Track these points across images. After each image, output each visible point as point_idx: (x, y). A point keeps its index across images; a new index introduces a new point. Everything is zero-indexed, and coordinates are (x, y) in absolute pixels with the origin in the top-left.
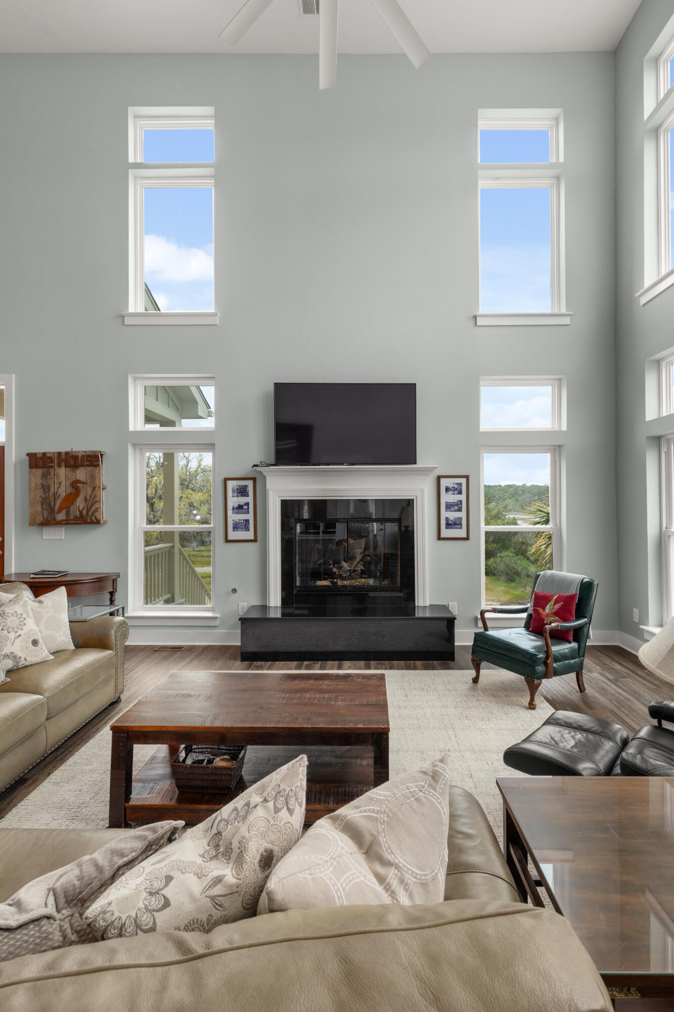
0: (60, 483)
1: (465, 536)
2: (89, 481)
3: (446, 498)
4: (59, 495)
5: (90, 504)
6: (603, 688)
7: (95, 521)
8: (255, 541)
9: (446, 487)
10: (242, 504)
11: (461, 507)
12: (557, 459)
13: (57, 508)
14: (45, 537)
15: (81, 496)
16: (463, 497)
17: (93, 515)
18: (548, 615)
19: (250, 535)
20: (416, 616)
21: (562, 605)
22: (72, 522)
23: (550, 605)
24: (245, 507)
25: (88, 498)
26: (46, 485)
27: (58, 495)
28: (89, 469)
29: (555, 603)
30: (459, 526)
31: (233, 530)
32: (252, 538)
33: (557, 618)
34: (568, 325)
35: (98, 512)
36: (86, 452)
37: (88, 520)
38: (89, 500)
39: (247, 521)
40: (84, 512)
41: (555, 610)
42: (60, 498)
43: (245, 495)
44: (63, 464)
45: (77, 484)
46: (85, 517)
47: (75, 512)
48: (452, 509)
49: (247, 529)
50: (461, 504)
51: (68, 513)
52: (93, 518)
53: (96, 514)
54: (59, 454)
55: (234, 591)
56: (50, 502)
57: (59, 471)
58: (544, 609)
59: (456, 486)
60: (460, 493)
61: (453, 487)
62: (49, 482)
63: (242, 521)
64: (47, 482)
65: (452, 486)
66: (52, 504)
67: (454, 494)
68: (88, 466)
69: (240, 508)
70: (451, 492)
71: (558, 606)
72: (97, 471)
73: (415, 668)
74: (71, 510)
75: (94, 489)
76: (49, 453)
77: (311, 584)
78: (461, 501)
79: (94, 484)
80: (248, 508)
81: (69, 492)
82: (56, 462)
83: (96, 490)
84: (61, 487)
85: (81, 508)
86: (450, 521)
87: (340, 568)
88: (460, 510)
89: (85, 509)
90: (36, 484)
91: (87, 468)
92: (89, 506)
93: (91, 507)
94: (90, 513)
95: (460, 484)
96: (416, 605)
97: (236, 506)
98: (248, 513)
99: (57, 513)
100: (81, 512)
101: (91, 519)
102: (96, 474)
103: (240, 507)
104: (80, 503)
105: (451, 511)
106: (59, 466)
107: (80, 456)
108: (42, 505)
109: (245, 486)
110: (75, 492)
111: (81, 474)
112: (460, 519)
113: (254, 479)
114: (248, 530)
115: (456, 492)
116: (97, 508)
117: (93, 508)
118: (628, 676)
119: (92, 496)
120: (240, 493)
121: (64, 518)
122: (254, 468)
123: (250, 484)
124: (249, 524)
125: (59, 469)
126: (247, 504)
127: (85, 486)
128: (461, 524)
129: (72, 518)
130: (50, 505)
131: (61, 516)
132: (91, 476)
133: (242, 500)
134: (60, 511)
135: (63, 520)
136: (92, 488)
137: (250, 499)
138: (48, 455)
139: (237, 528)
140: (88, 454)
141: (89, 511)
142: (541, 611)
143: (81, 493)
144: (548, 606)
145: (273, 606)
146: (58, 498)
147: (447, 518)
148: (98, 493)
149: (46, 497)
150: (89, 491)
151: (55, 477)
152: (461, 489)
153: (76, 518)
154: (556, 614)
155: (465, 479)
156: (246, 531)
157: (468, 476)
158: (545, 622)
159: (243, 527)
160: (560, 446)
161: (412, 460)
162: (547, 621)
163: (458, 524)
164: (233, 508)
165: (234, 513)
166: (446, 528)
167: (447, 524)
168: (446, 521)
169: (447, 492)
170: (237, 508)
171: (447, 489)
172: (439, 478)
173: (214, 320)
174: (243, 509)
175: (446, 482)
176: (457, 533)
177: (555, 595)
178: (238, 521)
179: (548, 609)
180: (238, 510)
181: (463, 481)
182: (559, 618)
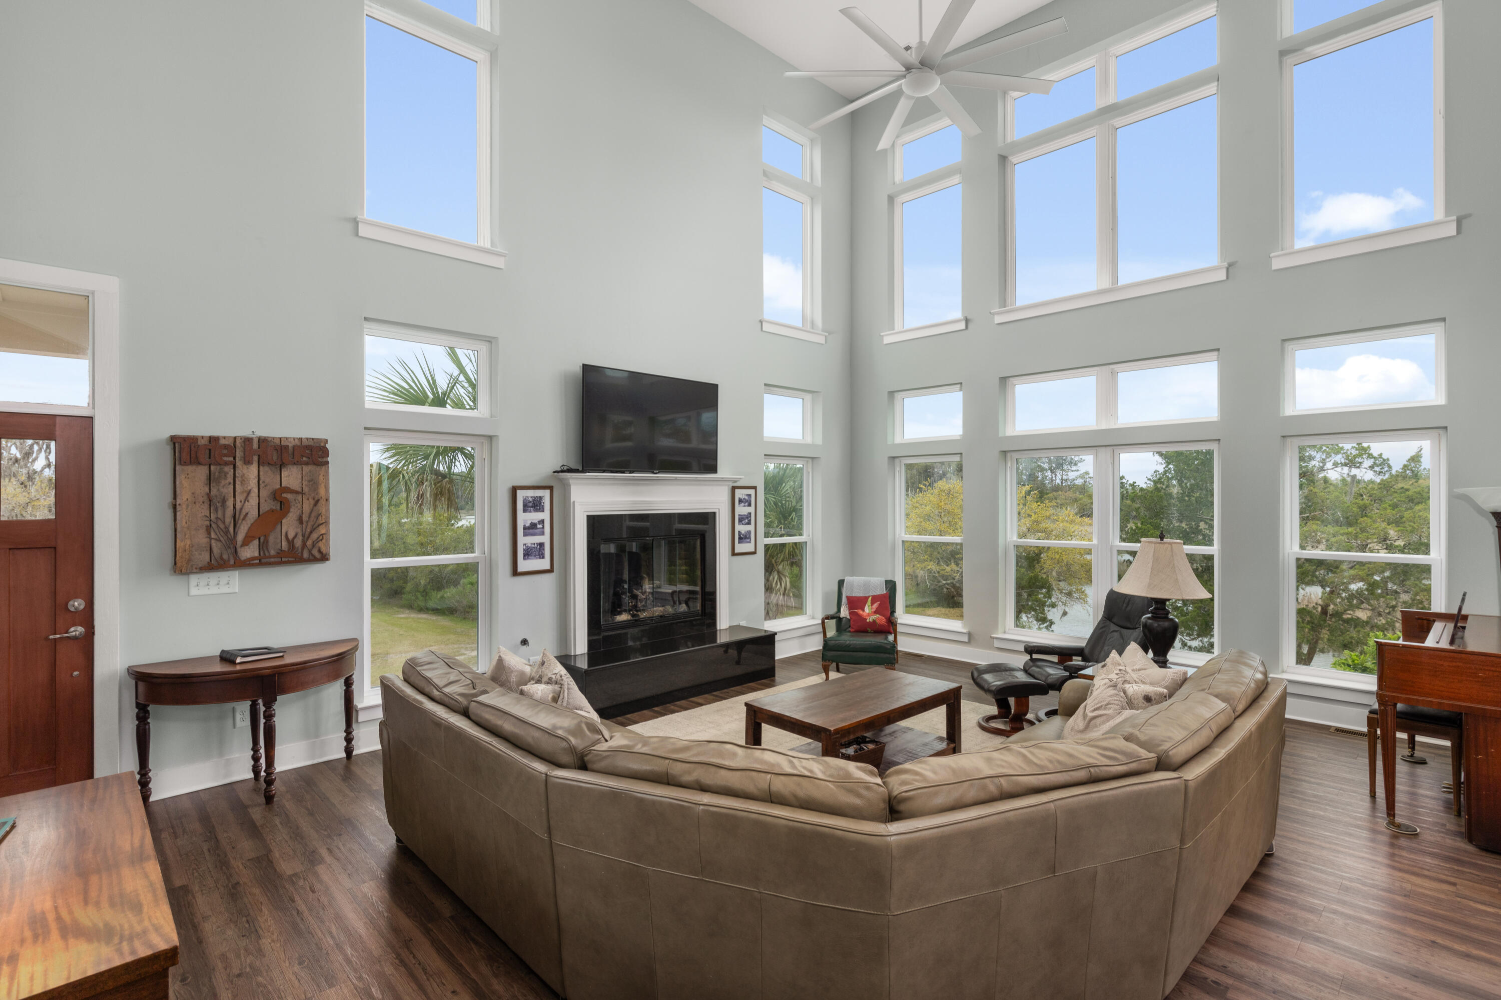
0: (249, 493)
2: (306, 489)
3: (741, 510)
4: (247, 514)
5: (308, 530)
7: (318, 555)
8: (551, 570)
9: (739, 498)
10: (535, 521)
11: (750, 520)
12: (810, 470)
13: (240, 537)
14: (194, 591)
15: (290, 514)
16: (752, 509)
17: (313, 545)
18: (869, 615)
19: (545, 564)
20: (718, 642)
21: (880, 604)
22: (272, 560)
23: (868, 606)
24: (540, 526)
25: (305, 518)
26: (216, 496)
27: (244, 513)
28: (306, 469)
29: (871, 603)
30: (748, 540)
31: (524, 559)
32: (548, 567)
34: (823, 344)
35: (324, 541)
36: (301, 439)
37: (306, 555)
38: (307, 522)
39: (541, 545)
40: (298, 543)
41: (874, 610)
42: (247, 518)
43: (540, 509)
44: (256, 458)
45: (284, 495)
46: (300, 550)
47: (277, 542)
48: (743, 522)
49: (542, 556)
50: (750, 516)
51: (263, 546)
52: (315, 552)
53: (321, 544)
54: (247, 441)
55: (525, 642)
56: (227, 528)
57: (245, 471)
58: (863, 610)
59: (746, 498)
60: (750, 505)
61: (744, 499)
62: (224, 491)
63: (536, 546)
64: (218, 490)
65: (744, 497)
66: (231, 529)
67: (745, 506)
68: (307, 464)
69: (531, 529)
70: (743, 504)
71: (876, 605)
72: (322, 473)
74: (271, 539)
75: (317, 502)
76: (224, 438)
78: (750, 513)
79: (317, 494)
80: (543, 528)
81: (265, 508)
82: (239, 454)
83: (319, 504)
84: (251, 500)
85: (291, 537)
86: (741, 535)
88: (749, 523)
89: (300, 537)
90: (193, 493)
91: (304, 467)
92: (307, 533)
93: (311, 532)
94: (309, 543)
95: (749, 495)
96: (718, 628)
97: (528, 525)
98: (543, 533)
99: (242, 546)
100: (291, 543)
101: (310, 552)
102: (321, 478)
103: (533, 526)
104: (289, 526)
105: (743, 524)
106: (247, 462)
107: (290, 445)
108: (209, 533)
109: (540, 497)
110: (278, 508)
111: (291, 477)
112: (749, 532)
113: (551, 488)
114: (543, 558)
115: (747, 504)
116: (322, 535)
117: (314, 536)
119: (313, 514)
120: (532, 507)
121: (256, 554)
122: (556, 474)
123: (546, 494)
124: (544, 550)
125: (245, 467)
126: (542, 522)
127: (299, 497)
128: (750, 538)
129: (273, 553)
130: (227, 532)
131: (249, 552)
132: (309, 481)
133: (534, 517)
134: (246, 543)
135: (254, 558)
136: (313, 502)
137: (545, 516)
138: (222, 442)
139: (528, 555)
140: (305, 443)
141: (307, 540)
142: (861, 612)
143: (291, 510)
144: (866, 607)
145: (578, 654)
146: (243, 519)
147: (739, 532)
148: (324, 510)
149: (217, 518)
150: (307, 507)
151: (238, 482)
152: (750, 501)
153: (281, 553)
154: (876, 612)
155: (754, 490)
156: (540, 558)
157: (756, 487)
158: (868, 621)
159: (537, 553)
160: (813, 458)
161: (713, 469)
162: (870, 619)
163: (748, 538)
164: (525, 528)
165: (525, 535)
166: (739, 543)
167: (740, 538)
168: (739, 535)
169: (739, 503)
170: (529, 528)
171: (740, 501)
172: (734, 489)
173: (499, 262)
174: (537, 528)
175: (739, 494)
176: (748, 547)
177: (869, 597)
178: (530, 545)
179: (867, 610)
180: (531, 531)
181: (752, 492)
182: (880, 615)
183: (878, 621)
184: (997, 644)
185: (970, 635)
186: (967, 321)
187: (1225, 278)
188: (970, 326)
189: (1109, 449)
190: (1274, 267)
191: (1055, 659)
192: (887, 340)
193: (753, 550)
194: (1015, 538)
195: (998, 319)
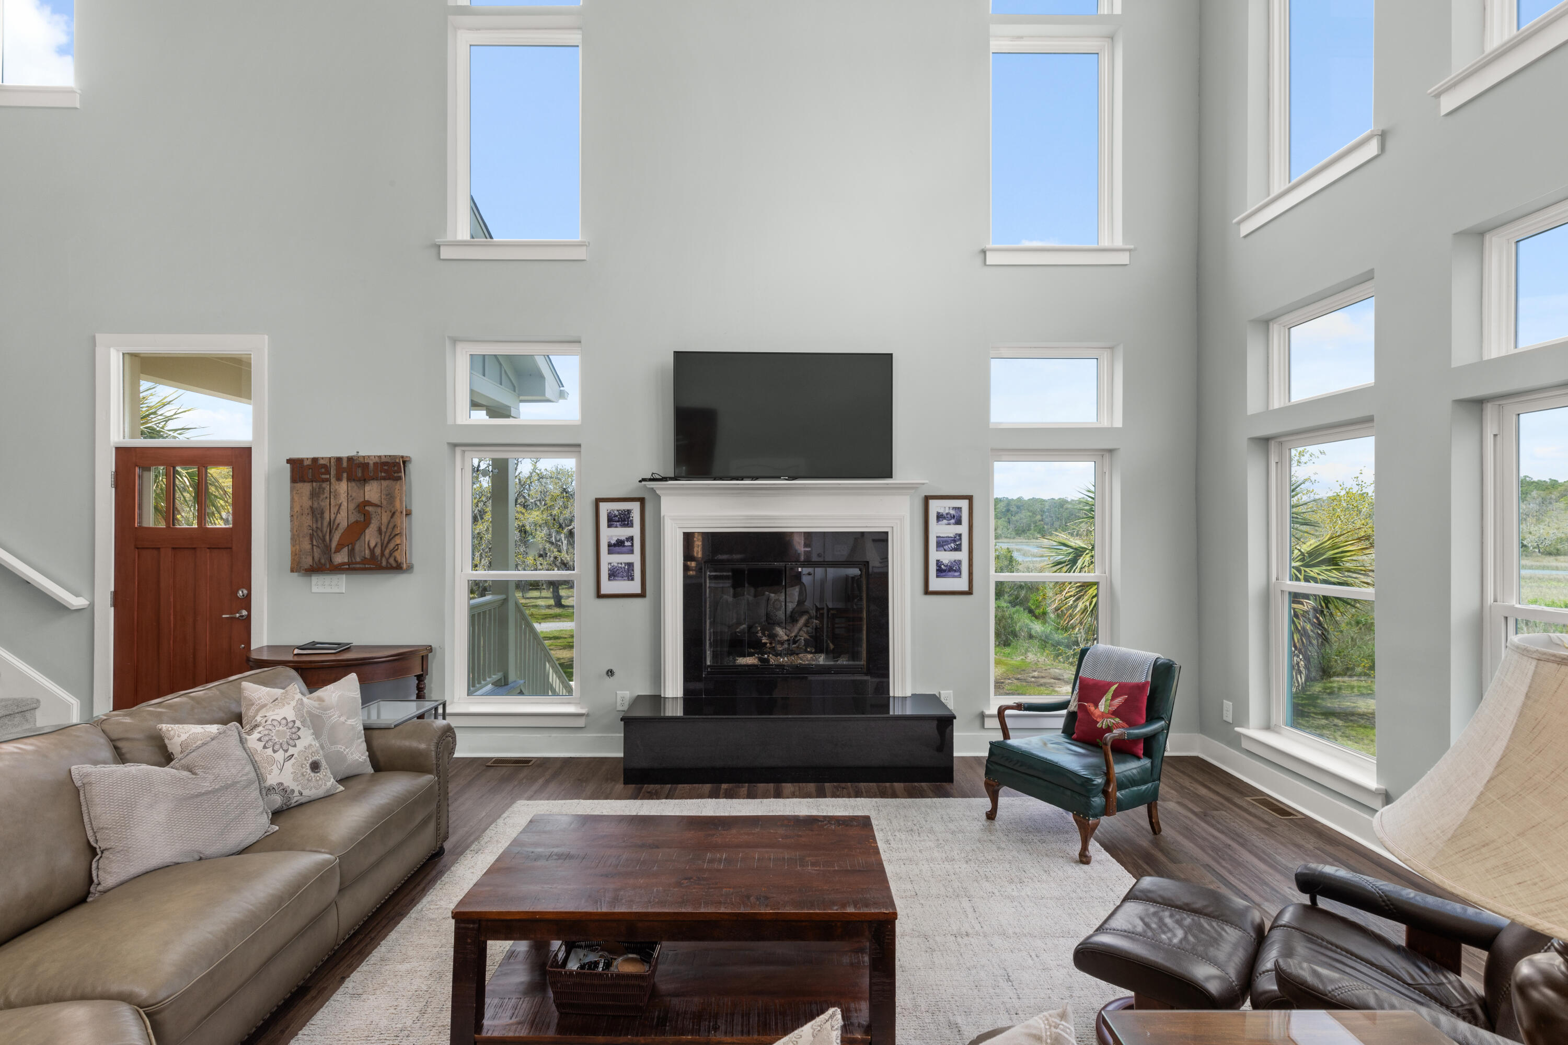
0: (340, 506)
1: (966, 588)
2: (384, 503)
3: (939, 530)
4: (339, 524)
5: (386, 539)
6: (1187, 828)
7: (394, 565)
8: (642, 595)
9: (938, 513)
10: (623, 538)
11: (960, 544)
12: (1107, 470)
13: (334, 545)
14: (315, 589)
15: (372, 525)
16: (963, 529)
17: (391, 555)
18: (1103, 716)
19: (634, 587)
20: (891, 713)
21: (1126, 700)
22: (358, 566)
24: (627, 544)
25: (384, 529)
26: (317, 509)
27: (336, 524)
28: (385, 483)
29: (1114, 696)
30: (957, 574)
31: (609, 580)
32: (638, 590)
33: (1117, 720)
34: (1126, 265)
35: (399, 551)
36: (380, 457)
37: (384, 563)
38: (386, 533)
39: (630, 565)
40: (378, 551)
41: (1114, 708)
42: (339, 529)
43: (628, 524)
44: (345, 475)
45: (367, 508)
46: (379, 558)
47: (362, 551)
48: (946, 547)
49: (631, 578)
50: (960, 539)
51: (351, 553)
52: (392, 561)
53: (397, 554)
54: (339, 460)
55: (610, 673)
56: (324, 536)
57: (337, 487)
59: (952, 512)
60: (959, 522)
61: (947, 514)
62: (322, 504)
63: (623, 565)
64: (318, 503)
65: (947, 511)
66: (327, 538)
67: (949, 524)
68: (384, 479)
69: (618, 546)
70: (945, 521)
71: (1119, 701)
72: (397, 487)
73: (894, 795)
74: (357, 547)
75: (393, 514)
76: (323, 458)
77: (728, 661)
78: (960, 535)
79: (393, 507)
80: (632, 545)
81: (352, 520)
82: (333, 472)
83: (395, 516)
84: (341, 513)
85: (372, 544)
86: (942, 566)
87: (772, 637)
88: (958, 548)
89: (379, 546)
90: (301, 506)
91: (382, 481)
92: (385, 542)
93: (388, 542)
94: (387, 552)
95: (959, 509)
96: (891, 694)
97: (613, 542)
98: (632, 552)
99: (335, 553)
100: (372, 551)
101: (388, 562)
102: (397, 491)
103: (620, 543)
104: (371, 537)
105: (945, 550)
106: (339, 479)
107: (371, 463)
108: (312, 541)
109: (628, 510)
110: (362, 519)
111: (372, 492)
112: (959, 563)
113: (642, 501)
114: (633, 579)
115: (953, 521)
116: (398, 545)
117: (391, 546)
118: (1221, 807)
119: (391, 526)
120: (618, 521)
121: (346, 560)
122: (643, 483)
123: (635, 507)
124: (633, 570)
125: (337, 483)
126: (631, 539)
127: (379, 510)
128: (959, 570)
129: (358, 559)
130: (324, 540)
131: (341, 558)
132: (387, 495)
133: (620, 533)
134: (338, 550)
135: (344, 564)
136: (390, 514)
137: (635, 531)
138: (321, 462)
139: (615, 576)
140: (383, 460)
141: (385, 549)
142: (1092, 708)
143: (373, 522)
145: (670, 696)
146: (336, 529)
147: (938, 561)
148: (399, 522)
149: (317, 528)
150: (385, 519)
151: (332, 497)
152: (960, 516)
153: (364, 560)
155: (967, 501)
156: (629, 580)
157: (972, 496)
159: (625, 574)
160: (1111, 451)
161: (886, 472)
163: (955, 571)
164: (610, 545)
165: (610, 552)
166: (938, 576)
167: (940, 570)
168: (938, 565)
169: (938, 521)
170: (615, 545)
171: (940, 517)
172: (927, 499)
173: (580, 254)
174: (624, 546)
175: (938, 506)
176: (957, 584)
178: (616, 565)
180: (617, 549)
181: (964, 504)
182: (1121, 719)
186: (1383, 136)
192: (1242, 230)
195: (1448, 103)
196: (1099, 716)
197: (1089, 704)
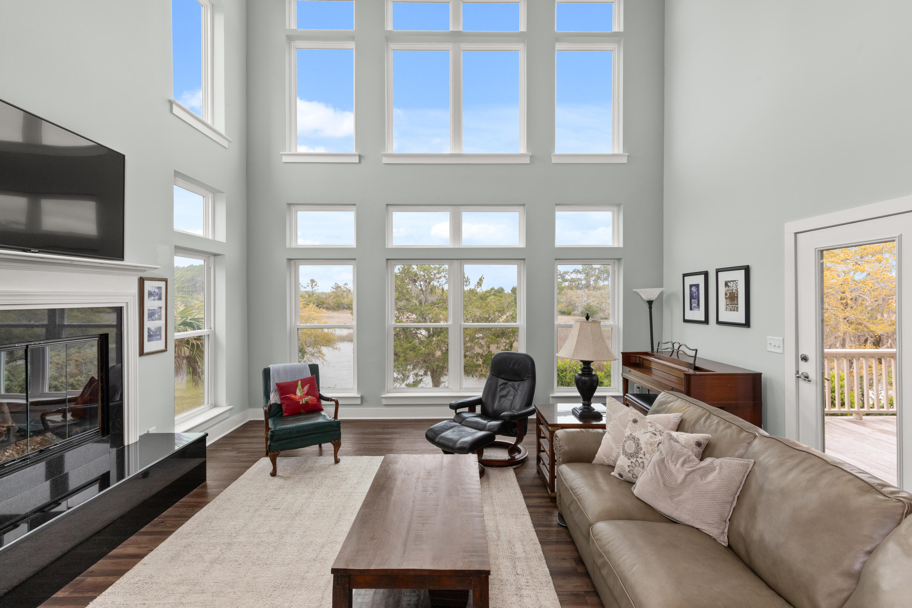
3: (149, 304)
9: (149, 291)
11: (160, 316)
16: (162, 303)
18: (301, 398)
21: (310, 387)
23: (300, 390)
29: (301, 387)
30: (159, 337)
33: (310, 397)
34: (226, 148)
41: (306, 392)
48: (153, 317)
50: (161, 311)
58: (295, 394)
59: (157, 291)
60: (160, 299)
61: (154, 292)
65: (154, 290)
67: (154, 300)
70: (153, 298)
71: (306, 388)
78: (161, 308)
86: (151, 332)
88: (159, 318)
95: (160, 288)
96: (126, 444)
105: (152, 320)
112: (160, 328)
115: (157, 298)
128: (160, 335)
142: (293, 396)
144: (298, 391)
147: (148, 328)
152: (161, 294)
154: (307, 394)
155: (164, 283)
157: (167, 279)
158: (301, 403)
160: (215, 255)
161: (120, 256)
162: (303, 401)
163: (158, 335)
166: (149, 341)
167: (150, 336)
168: (149, 333)
169: (149, 297)
171: (150, 294)
172: (141, 281)
175: (149, 286)
176: (159, 345)
177: (298, 381)
179: (299, 393)
181: (163, 284)
182: (311, 396)
183: (310, 402)
184: (384, 402)
185: (362, 398)
186: (360, 157)
187: (529, 163)
188: (362, 161)
189: (459, 261)
190: (553, 162)
191: (466, 409)
192: (285, 159)
193: (163, 348)
194: (393, 323)
195: (385, 160)
196: (299, 399)
197: (290, 395)
